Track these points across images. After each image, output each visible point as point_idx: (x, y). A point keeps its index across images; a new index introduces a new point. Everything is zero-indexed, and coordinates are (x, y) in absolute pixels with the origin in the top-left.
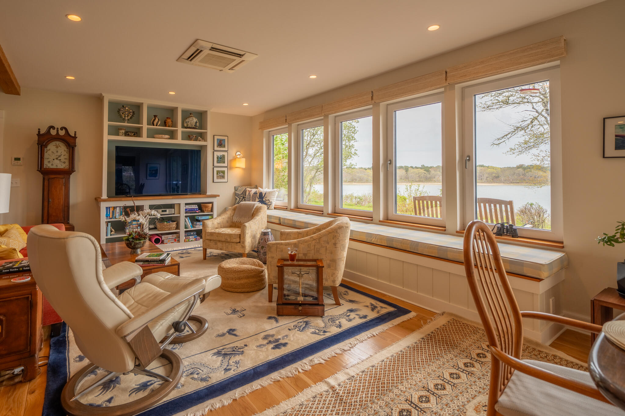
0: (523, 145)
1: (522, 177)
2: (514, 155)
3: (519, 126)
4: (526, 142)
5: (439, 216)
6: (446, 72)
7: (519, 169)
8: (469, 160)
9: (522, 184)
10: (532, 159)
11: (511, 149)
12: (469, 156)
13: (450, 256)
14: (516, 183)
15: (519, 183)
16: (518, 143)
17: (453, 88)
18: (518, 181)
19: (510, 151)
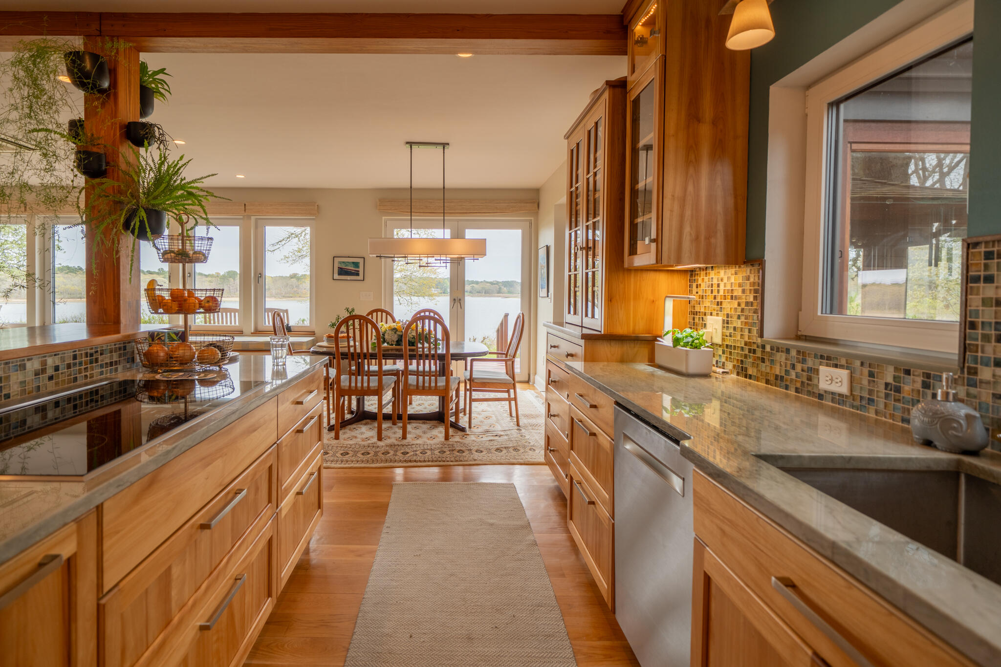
0: (296, 254)
1: (295, 289)
2: (288, 264)
3: (293, 232)
4: (299, 251)
5: (237, 324)
6: (245, 205)
7: (292, 279)
8: (260, 277)
9: (296, 298)
10: (305, 270)
11: (286, 257)
12: (260, 274)
13: (251, 348)
14: (289, 297)
15: (292, 297)
16: (292, 251)
17: (250, 219)
18: (291, 295)
19: (284, 259)
